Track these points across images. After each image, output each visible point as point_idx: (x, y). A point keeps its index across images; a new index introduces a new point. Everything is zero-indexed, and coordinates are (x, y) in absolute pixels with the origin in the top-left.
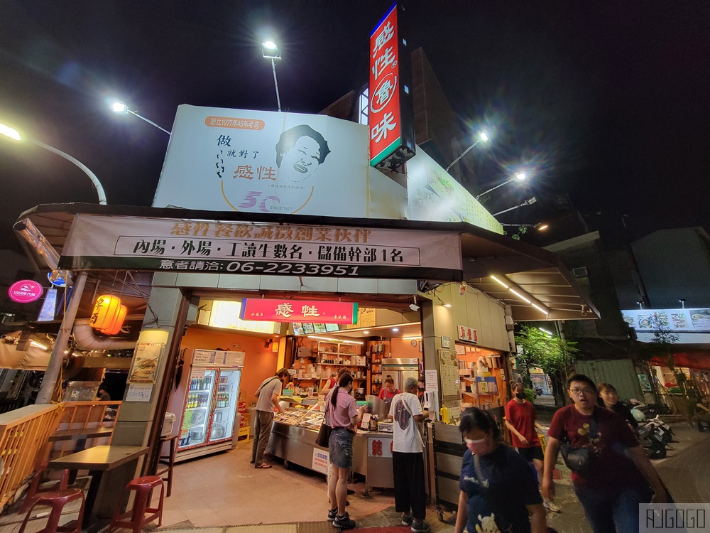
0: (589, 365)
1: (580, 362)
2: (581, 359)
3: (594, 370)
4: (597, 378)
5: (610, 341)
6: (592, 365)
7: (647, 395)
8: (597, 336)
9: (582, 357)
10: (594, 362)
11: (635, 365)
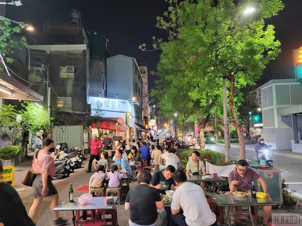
0: (61, 129)
1: (56, 127)
2: (57, 125)
3: (63, 131)
4: (63, 136)
5: (75, 114)
6: (62, 128)
7: (86, 144)
8: (71, 112)
9: (58, 124)
10: (64, 127)
11: (84, 128)
